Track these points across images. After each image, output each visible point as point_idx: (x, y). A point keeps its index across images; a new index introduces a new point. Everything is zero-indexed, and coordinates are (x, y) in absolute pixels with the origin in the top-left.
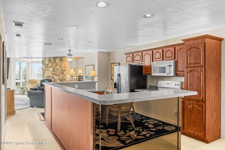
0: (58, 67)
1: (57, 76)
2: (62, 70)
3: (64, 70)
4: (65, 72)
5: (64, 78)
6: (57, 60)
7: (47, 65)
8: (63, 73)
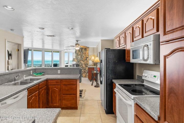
0: (84, 55)
1: (83, 61)
2: (86, 57)
3: (87, 57)
4: (88, 58)
5: (87, 63)
6: (83, 50)
7: (78, 54)
8: (86, 59)
